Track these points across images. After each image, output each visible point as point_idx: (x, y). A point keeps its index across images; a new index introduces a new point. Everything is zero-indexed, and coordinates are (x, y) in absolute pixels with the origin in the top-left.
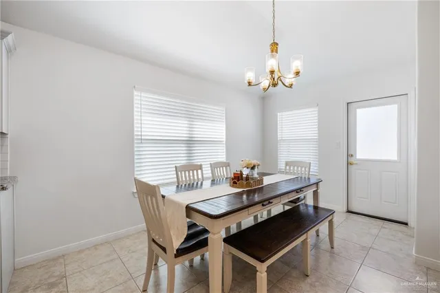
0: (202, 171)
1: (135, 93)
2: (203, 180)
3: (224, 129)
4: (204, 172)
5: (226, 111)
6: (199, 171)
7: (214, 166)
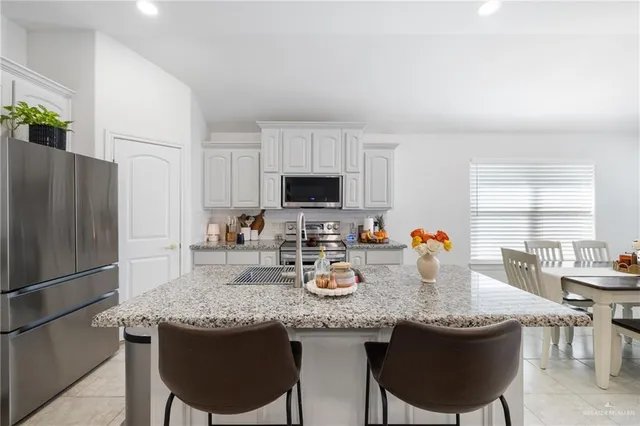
0: (561, 251)
1: (472, 166)
2: (563, 260)
3: (593, 194)
4: (564, 253)
5: (596, 170)
6: (556, 250)
7: (578, 247)
